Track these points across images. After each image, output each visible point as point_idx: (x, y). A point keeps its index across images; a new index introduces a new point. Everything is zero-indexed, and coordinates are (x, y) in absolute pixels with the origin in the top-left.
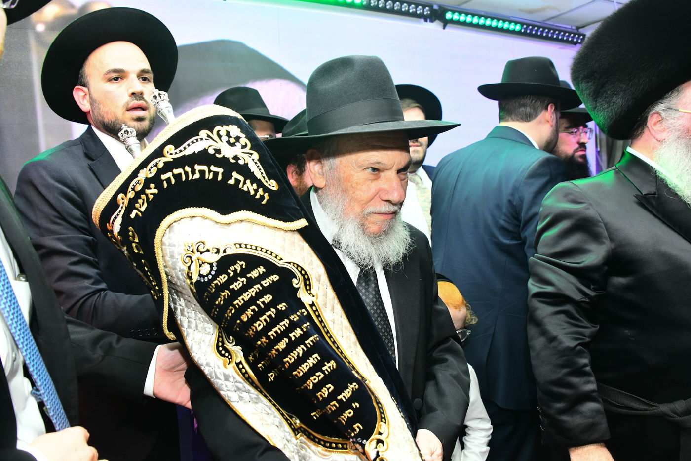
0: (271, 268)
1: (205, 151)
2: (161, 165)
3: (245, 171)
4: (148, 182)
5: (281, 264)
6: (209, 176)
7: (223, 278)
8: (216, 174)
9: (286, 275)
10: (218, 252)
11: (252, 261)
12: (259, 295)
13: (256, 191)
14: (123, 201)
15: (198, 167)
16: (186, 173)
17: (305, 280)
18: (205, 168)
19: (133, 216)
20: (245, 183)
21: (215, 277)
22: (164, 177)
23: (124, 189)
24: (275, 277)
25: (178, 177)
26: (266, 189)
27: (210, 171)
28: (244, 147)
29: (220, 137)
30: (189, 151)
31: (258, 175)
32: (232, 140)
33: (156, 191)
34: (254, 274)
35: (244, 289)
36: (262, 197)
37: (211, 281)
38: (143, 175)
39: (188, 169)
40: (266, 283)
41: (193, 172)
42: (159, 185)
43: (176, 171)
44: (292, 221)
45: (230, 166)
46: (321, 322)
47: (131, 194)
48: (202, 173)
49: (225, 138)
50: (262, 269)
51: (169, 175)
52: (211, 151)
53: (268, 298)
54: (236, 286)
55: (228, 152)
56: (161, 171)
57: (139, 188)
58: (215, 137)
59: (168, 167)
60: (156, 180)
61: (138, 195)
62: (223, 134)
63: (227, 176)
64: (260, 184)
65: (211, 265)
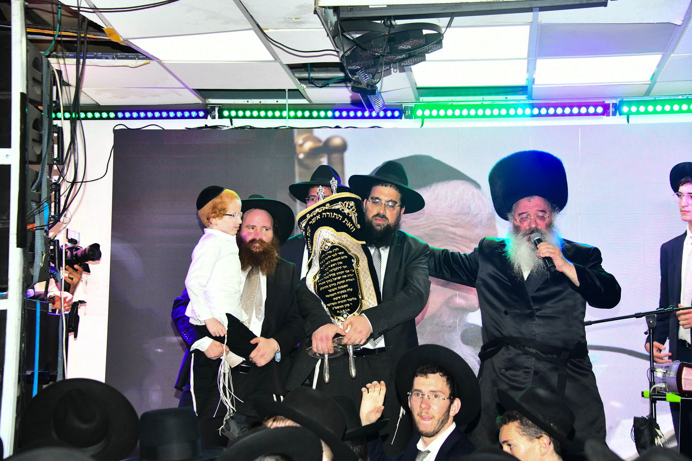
0: (346, 253)
1: (339, 209)
2: (323, 210)
3: (350, 219)
4: (318, 213)
5: (350, 254)
6: (337, 218)
7: (331, 252)
8: (340, 218)
9: (350, 257)
10: (332, 243)
11: (341, 249)
12: (339, 261)
13: (351, 227)
14: (308, 217)
15: (334, 214)
16: (330, 215)
17: (357, 261)
18: (337, 215)
19: (310, 223)
20: (348, 223)
21: (328, 251)
22: (323, 214)
23: (310, 212)
24: (346, 257)
25: (327, 215)
26: (355, 227)
27: (338, 216)
28: (353, 210)
29: (345, 205)
30: (333, 208)
31: (354, 222)
32: (349, 207)
33: (319, 218)
34: (340, 253)
35: (335, 257)
36: (353, 229)
37: (327, 251)
38: (317, 210)
39: (331, 214)
40: (342, 258)
41: (333, 216)
42: (321, 216)
43: (328, 213)
44: (360, 241)
45: (345, 216)
46: (359, 277)
47: (312, 216)
48: (335, 216)
49: (347, 206)
50: (343, 253)
51: (325, 214)
52: (341, 209)
53: (341, 263)
54: (333, 255)
55: (346, 211)
56: (323, 212)
57: (315, 214)
58: (344, 205)
59: (326, 211)
60: (321, 214)
61: (314, 216)
62: (347, 204)
63: (343, 219)
64: (354, 225)
65: (329, 247)
